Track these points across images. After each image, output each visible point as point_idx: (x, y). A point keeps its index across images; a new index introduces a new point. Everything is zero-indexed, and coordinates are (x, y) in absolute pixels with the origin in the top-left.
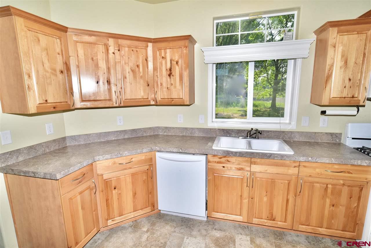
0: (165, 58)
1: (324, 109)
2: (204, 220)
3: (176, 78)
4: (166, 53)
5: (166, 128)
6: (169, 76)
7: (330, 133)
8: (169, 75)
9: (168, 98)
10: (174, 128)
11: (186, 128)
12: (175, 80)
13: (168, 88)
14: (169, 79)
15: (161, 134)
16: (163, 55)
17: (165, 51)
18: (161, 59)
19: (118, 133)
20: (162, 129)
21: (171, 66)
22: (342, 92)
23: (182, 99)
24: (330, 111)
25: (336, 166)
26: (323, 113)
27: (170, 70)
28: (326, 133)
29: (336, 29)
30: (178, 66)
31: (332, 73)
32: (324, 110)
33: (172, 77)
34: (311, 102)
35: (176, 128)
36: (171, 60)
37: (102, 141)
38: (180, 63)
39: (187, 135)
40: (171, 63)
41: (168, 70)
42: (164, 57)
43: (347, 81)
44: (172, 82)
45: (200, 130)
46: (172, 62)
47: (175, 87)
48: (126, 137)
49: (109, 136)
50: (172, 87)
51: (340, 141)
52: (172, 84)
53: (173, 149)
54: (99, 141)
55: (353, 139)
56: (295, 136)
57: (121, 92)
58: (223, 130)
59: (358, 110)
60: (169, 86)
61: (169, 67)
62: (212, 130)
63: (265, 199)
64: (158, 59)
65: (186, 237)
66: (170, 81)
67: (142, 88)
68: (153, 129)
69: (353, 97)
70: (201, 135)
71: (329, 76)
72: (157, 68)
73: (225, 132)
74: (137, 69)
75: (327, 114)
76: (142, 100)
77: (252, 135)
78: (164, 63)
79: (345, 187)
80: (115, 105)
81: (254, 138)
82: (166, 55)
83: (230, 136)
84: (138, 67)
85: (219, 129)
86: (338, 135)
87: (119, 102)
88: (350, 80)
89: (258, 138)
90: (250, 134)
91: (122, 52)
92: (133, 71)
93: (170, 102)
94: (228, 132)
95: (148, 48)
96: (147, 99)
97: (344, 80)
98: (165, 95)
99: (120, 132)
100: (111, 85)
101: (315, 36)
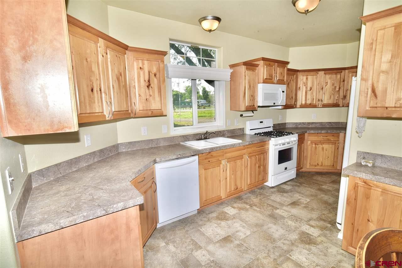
0: (143, 69)
1: (241, 113)
2: (196, 213)
3: (154, 90)
4: (143, 64)
5: (130, 143)
6: (148, 88)
7: (240, 129)
8: (147, 86)
9: (147, 110)
10: (139, 142)
11: (152, 140)
12: (154, 92)
13: (147, 99)
14: (147, 91)
15: (124, 151)
16: (141, 65)
17: (142, 62)
18: (139, 70)
19: (89, 157)
20: (125, 145)
21: (149, 77)
22: (250, 103)
23: (161, 110)
24: (245, 114)
26: (241, 115)
27: (149, 81)
28: (238, 129)
29: (245, 67)
30: (156, 78)
31: (245, 92)
32: (241, 114)
33: (150, 88)
34: (231, 110)
35: (141, 141)
36: (149, 72)
37: (74, 170)
38: (157, 76)
39: (153, 146)
40: (149, 74)
41: (147, 81)
42: (142, 67)
44: (151, 94)
45: (165, 139)
46: (151, 74)
47: (154, 98)
48: (96, 160)
49: (80, 162)
50: (151, 98)
52: (151, 96)
53: (173, 156)
54: (70, 171)
55: (251, 130)
56: (225, 133)
57: (111, 103)
58: (183, 136)
59: (253, 113)
60: (148, 97)
61: (147, 79)
62: (175, 138)
63: (232, 176)
64: (136, 69)
65: (199, 228)
66: (149, 92)
67: (124, 99)
68: (116, 147)
69: (254, 106)
70: (167, 144)
71: (245, 94)
72: (134, 78)
73: (185, 137)
74: (120, 77)
75: (243, 116)
76: (125, 112)
77: (206, 136)
78: (142, 73)
79: (262, 154)
80: (107, 119)
81: (207, 139)
82: (144, 66)
83: (188, 141)
84: (121, 75)
85: (180, 136)
86: (242, 130)
87: (111, 116)
88: (252, 96)
89: (209, 139)
90: (204, 136)
91: (109, 56)
92: (118, 79)
93: (150, 113)
94: (186, 138)
95: (126, 55)
96: (128, 111)
97: (250, 96)
98: (143, 107)
99: (90, 155)
100: (103, 95)
101: (230, 68)
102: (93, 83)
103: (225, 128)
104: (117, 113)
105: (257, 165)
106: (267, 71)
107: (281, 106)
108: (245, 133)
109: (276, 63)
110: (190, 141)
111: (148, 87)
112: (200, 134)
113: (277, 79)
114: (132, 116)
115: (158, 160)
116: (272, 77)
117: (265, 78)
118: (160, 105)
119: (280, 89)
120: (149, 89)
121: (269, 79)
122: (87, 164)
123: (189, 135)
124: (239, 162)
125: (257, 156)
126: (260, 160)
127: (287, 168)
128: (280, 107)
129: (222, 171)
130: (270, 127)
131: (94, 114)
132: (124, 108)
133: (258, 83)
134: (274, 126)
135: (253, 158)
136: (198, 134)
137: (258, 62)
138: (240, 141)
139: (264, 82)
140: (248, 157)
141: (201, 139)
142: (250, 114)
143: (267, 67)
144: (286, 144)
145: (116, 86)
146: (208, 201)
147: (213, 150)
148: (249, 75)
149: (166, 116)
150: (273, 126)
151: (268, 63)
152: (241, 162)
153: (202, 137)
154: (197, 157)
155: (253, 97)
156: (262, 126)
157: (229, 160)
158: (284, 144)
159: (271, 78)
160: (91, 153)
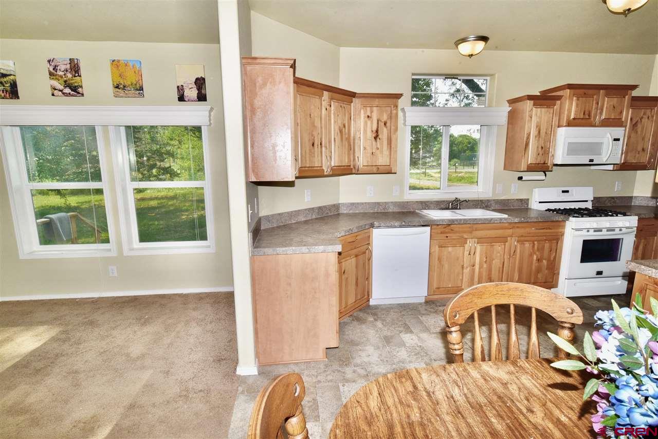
0: (371, 117)
1: (520, 174)
2: (422, 302)
3: (383, 141)
4: (372, 112)
5: (353, 204)
7: (520, 199)
9: (372, 166)
10: (362, 204)
11: (378, 203)
12: (382, 144)
13: (372, 153)
14: (374, 143)
15: (345, 212)
16: (369, 113)
17: (371, 110)
18: (367, 119)
19: (307, 212)
20: (347, 206)
21: (378, 127)
22: (536, 159)
23: (389, 167)
24: (527, 176)
25: (541, 224)
26: (520, 178)
27: (377, 131)
28: (517, 200)
29: (532, 102)
30: (387, 128)
31: (529, 141)
32: (521, 176)
33: (378, 140)
34: (504, 169)
35: (365, 203)
36: (378, 121)
37: (293, 222)
38: (388, 124)
39: (379, 211)
40: (378, 123)
41: (374, 131)
42: (369, 115)
43: (540, 149)
44: (379, 146)
45: (395, 204)
46: (380, 123)
47: (382, 152)
48: (314, 217)
49: (298, 215)
50: (378, 152)
51: (528, 206)
52: (378, 149)
53: (395, 223)
54: (290, 222)
55: (540, 202)
56: (491, 204)
57: (331, 157)
58: (421, 202)
59: (546, 176)
60: (374, 151)
61: (375, 128)
62: (409, 204)
63: (485, 266)
64: (362, 118)
65: (420, 317)
66: (376, 145)
67: (346, 153)
68: (336, 207)
69: (544, 163)
70: (396, 210)
71: (527, 144)
72: (360, 128)
73: (424, 204)
74: (344, 129)
75: (523, 179)
76: (345, 167)
77: (456, 205)
78: (369, 123)
79: (547, 242)
80: (325, 174)
81: (456, 209)
82: (372, 114)
83: (429, 209)
84: (344, 126)
85: (417, 202)
86: (526, 201)
87: (329, 170)
88: (542, 148)
89: (460, 209)
90: (452, 205)
91: (333, 108)
92: (341, 131)
93: (375, 170)
94: (426, 205)
95: (352, 104)
96: (350, 166)
97: (538, 147)
98: (368, 162)
99: (309, 211)
100: (323, 149)
101: (508, 105)
102: (314, 137)
103: (491, 196)
104: (337, 168)
105: (535, 257)
106: (577, 106)
107: (612, 165)
108: (529, 207)
109: (602, 89)
110: (432, 209)
111: (375, 138)
112: (447, 201)
113: (603, 117)
114: (354, 171)
115: (376, 224)
116: (589, 116)
117: (572, 117)
118: (388, 161)
119: (609, 135)
120: (376, 141)
121: (582, 119)
122: (305, 219)
123: (431, 202)
124: (498, 247)
125: (536, 243)
126: (541, 249)
127: (602, 272)
128: (611, 167)
129: (466, 253)
130: (587, 201)
131: (313, 168)
132: (345, 162)
133: (558, 127)
134: (596, 200)
135: (527, 245)
136: (444, 201)
137: (562, 92)
138: (506, 216)
139: (569, 124)
140: (518, 242)
141: (447, 208)
142: (540, 176)
143: (578, 100)
144: (604, 230)
145: (338, 139)
146: (441, 289)
147: (454, 222)
148: (538, 115)
149: (396, 173)
150: (592, 199)
151: (582, 91)
152: (503, 246)
153: (449, 205)
154: (428, 229)
155: (545, 150)
156: (565, 197)
157: (480, 240)
158: (597, 230)
159: (587, 117)
160: (310, 209)
